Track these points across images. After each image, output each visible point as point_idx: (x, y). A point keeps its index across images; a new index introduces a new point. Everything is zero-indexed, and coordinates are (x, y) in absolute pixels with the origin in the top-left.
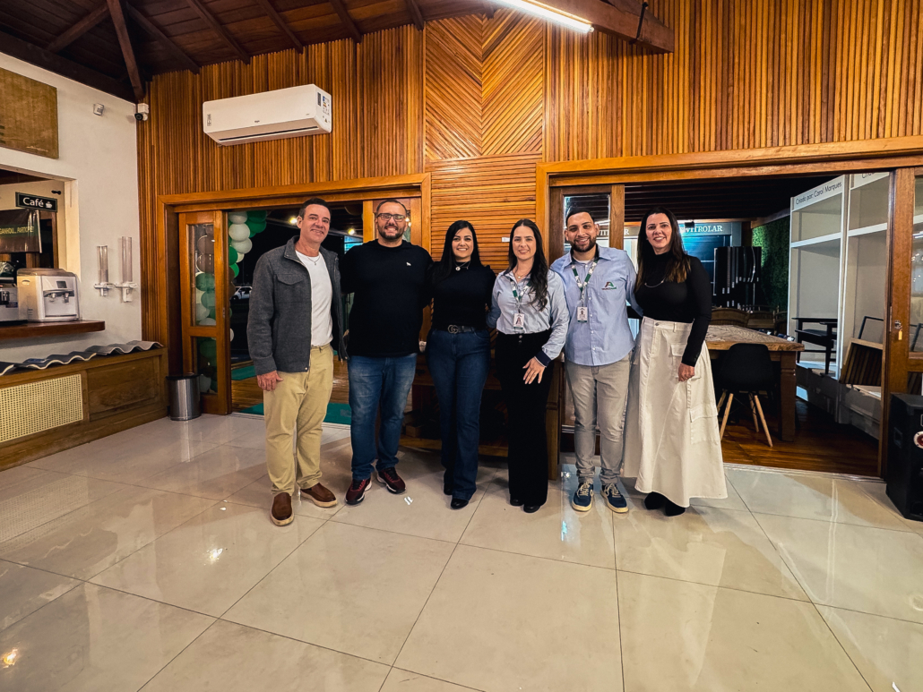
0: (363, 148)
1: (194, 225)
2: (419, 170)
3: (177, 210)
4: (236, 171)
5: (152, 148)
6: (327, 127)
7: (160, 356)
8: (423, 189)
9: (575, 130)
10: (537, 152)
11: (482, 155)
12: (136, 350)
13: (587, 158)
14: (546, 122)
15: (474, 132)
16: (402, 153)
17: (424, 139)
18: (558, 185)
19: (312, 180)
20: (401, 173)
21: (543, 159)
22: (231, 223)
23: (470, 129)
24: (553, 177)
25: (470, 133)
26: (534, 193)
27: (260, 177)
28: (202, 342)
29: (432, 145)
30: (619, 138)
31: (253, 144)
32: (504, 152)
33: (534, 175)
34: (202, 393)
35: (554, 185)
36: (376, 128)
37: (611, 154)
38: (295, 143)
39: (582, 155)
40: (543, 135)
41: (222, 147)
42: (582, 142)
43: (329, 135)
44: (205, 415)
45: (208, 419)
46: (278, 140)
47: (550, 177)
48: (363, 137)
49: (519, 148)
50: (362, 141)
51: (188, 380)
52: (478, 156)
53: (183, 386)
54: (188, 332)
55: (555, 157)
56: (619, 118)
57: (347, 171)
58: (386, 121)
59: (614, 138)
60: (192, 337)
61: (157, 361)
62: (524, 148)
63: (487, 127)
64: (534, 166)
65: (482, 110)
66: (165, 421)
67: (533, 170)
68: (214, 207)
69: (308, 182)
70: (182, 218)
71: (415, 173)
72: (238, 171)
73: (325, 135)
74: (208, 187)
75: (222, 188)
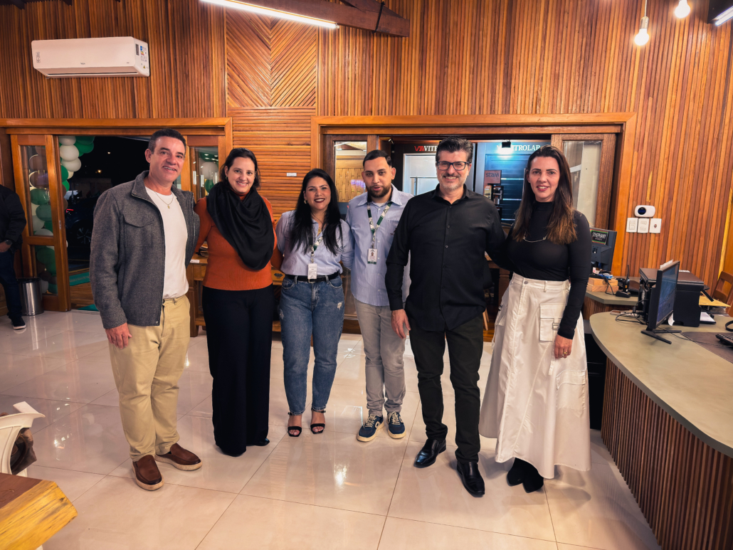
0: (177, 92)
1: (26, 146)
2: (223, 115)
3: (9, 132)
4: (65, 101)
6: (146, 72)
8: (226, 130)
9: (339, 93)
10: (312, 107)
11: (271, 106)
13: (347, 114)
14: (318, 83)
15: (265, 86)
16: (209, 99)
17: (226, 89)
18: (327, 133)
19: (135, 116)
20: (210, 115)
21: (316, 113)
22: (60, 144)
23: (262, 84)
24: (324, 128)
25: (262, 88)
26: (309, 139)
27: (88, 110)
28: (39, 249)
29: (233, 95)
30: (370, 101)
31: (79, 79)
32: (288, 105)
33: (309, 125)
34: (43, 294)
35: (324, 133)
36: (187, 76)
37: (364, 113)
38: (119, 82)
39: (344, 112)
40: (316, 94)
41: (50, 80)
42: (344, 103)
43: (148, 79)
44: (45, 312)
45: (50, 316)
46: (102, 78)
47: (322, 127)
48: (176, 83)
49: (299, 103)
50: (176, 87)
51: (34, 283)
52: (268, 107)
53: (30, 288)
54: (28, 241)
55: (325, 113)
56: (370, 85)
57: (164, 111)
58: (196, 73)
59: (367, 99)
60: (31, 245)
62: (302, 103)
63: (275, 84)
64: (309, 118)
65: (271, 69)
67: (309, 121)
68: (45, 131)
69: (131, 117)
70: (14, 139)
71: (220, 117)
72: (67, 102)
73: (144, 79)
74: (38, 114)
75: (53, 117)
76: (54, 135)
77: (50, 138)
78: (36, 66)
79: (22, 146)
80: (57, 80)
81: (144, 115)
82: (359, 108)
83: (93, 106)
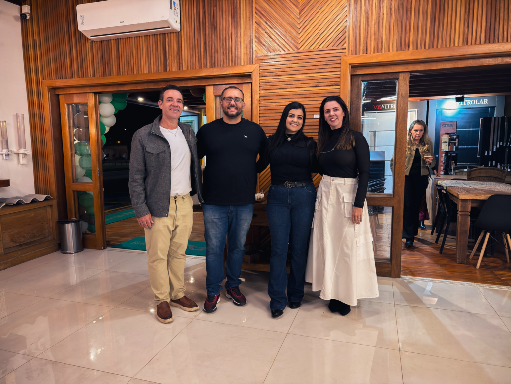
0: (205, 44)
1: (71, 104)
2: (250, 62)
3: (58, 92)
4: (105, 61)
5: (34, 41)
6: (177, 27)
7: (51, 206)
8: (253, 77)
10: (343, 47)
11: (299, 49)
12: (34, 201)
13: (381, 52)
14: (349, 22)
15: (292, 30)
16: (236, 48)
17: (254, 37)
18: (357, 73)
19: (166, 70)
20: (236, 64)
21: (347, 53)
22: (100, 103)
23: (289, 28)
24: (354, 67)
25: (290, 33)
26: (338, 80)
27: (124, 67)
28: (81, 195)
29: (260, 42)
30: (408, 35)
31: (117, 40)
32: (316, 47)
33: (338, 65)
34: (83, 234)
35: (355, 73)
36: (215, 28)
37: (400, 48)
38: (152, 40)
39: (377, 50)
40: (347, 34)
41: (92, 42)
42: (378, 39)
43: (178, 33)
44: (86, 250)
45: (88, 253)
46: (138, 37)
47: (352, 67)
48: (205, 35)
49: (328, 44)
50: (205, 39)
51: (74, 224)
52: (296, 50)
53: (70, 228)
54: (71, 188)
55: (356, 52)
56: (408, 18)
57: (193, 62)
58: (224, 23)
59: (403, 34)
60: (74, 191)
61: (49, 209)
62: (332, 44)
63: (303, 27)
64: (339, 58)
65: (300, 13)
66: (57, 254)
67: (339, 61)
68: (88, 90)
69: (163, 71)
70: (62, 99)
71: (247, 64)
72: (106, 62)
73: (174, 34)
74: (83, 74)
75: (94, 75)
76: (95, 93)
77: (92, 96)
78: (81, 28)
79: (68, 105)
80: (98, 43)
81: (174, 67)
82: (394, 43)
83: (129, 63)
